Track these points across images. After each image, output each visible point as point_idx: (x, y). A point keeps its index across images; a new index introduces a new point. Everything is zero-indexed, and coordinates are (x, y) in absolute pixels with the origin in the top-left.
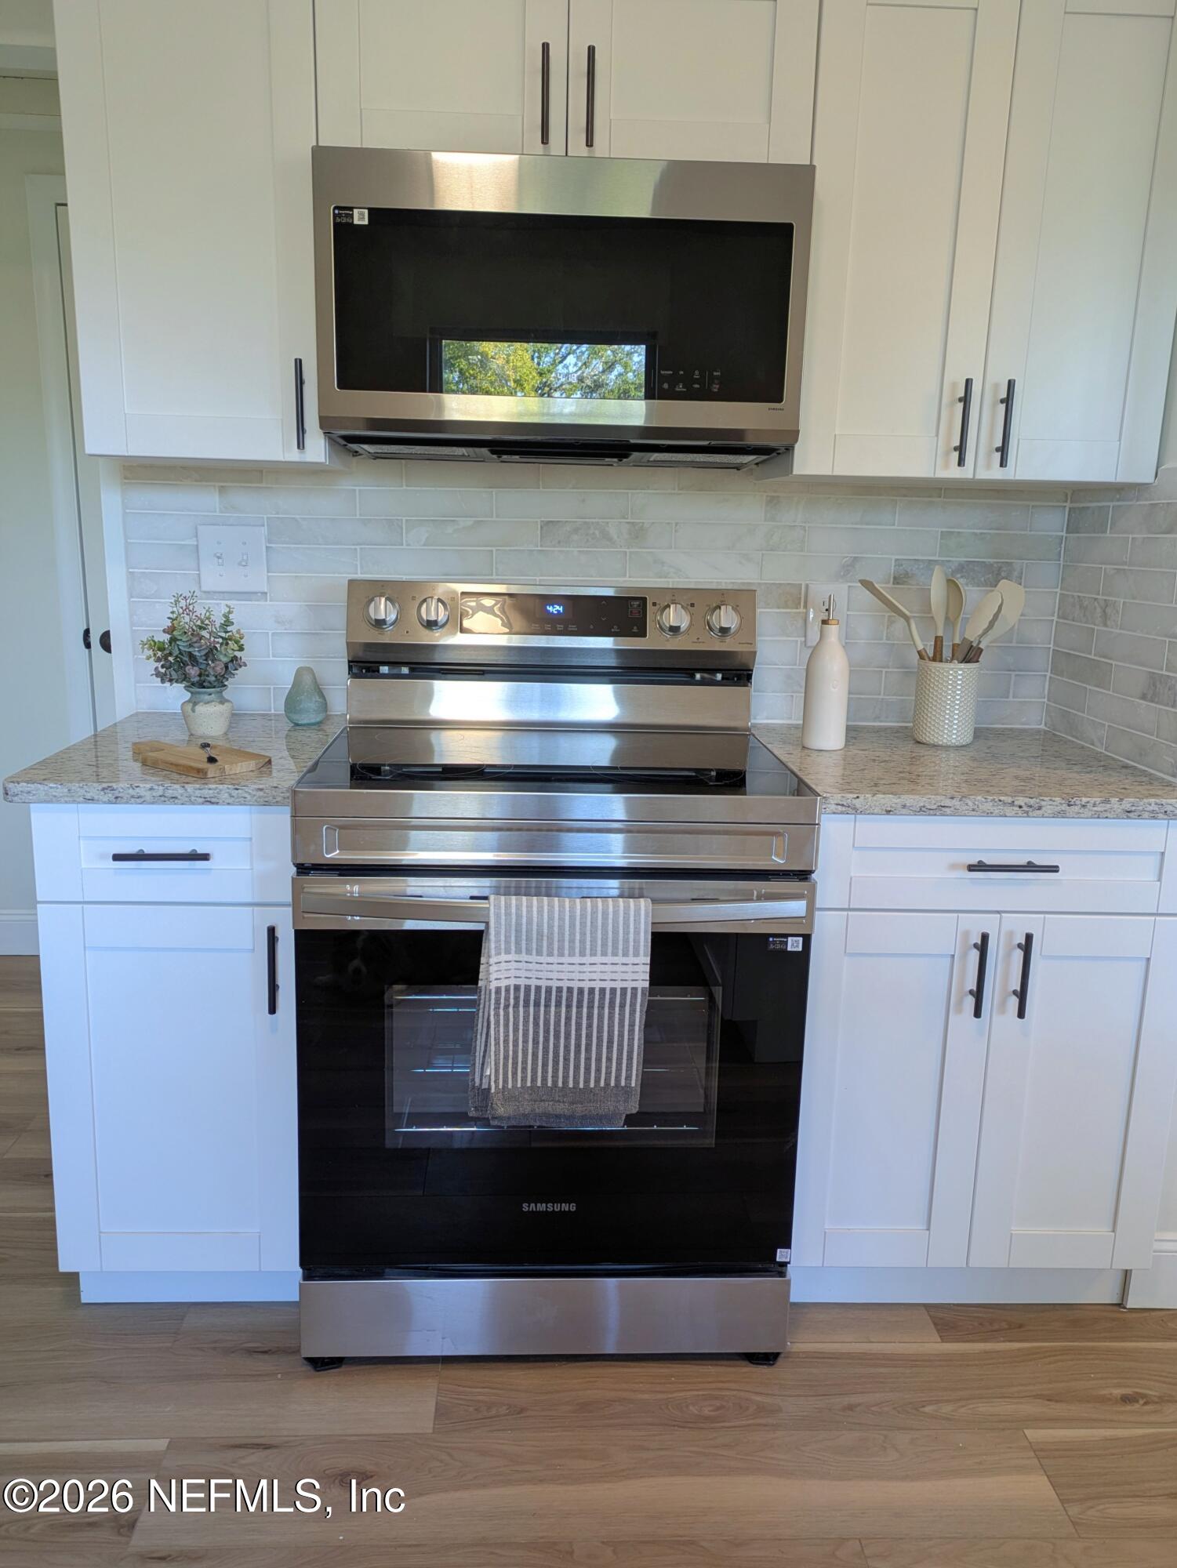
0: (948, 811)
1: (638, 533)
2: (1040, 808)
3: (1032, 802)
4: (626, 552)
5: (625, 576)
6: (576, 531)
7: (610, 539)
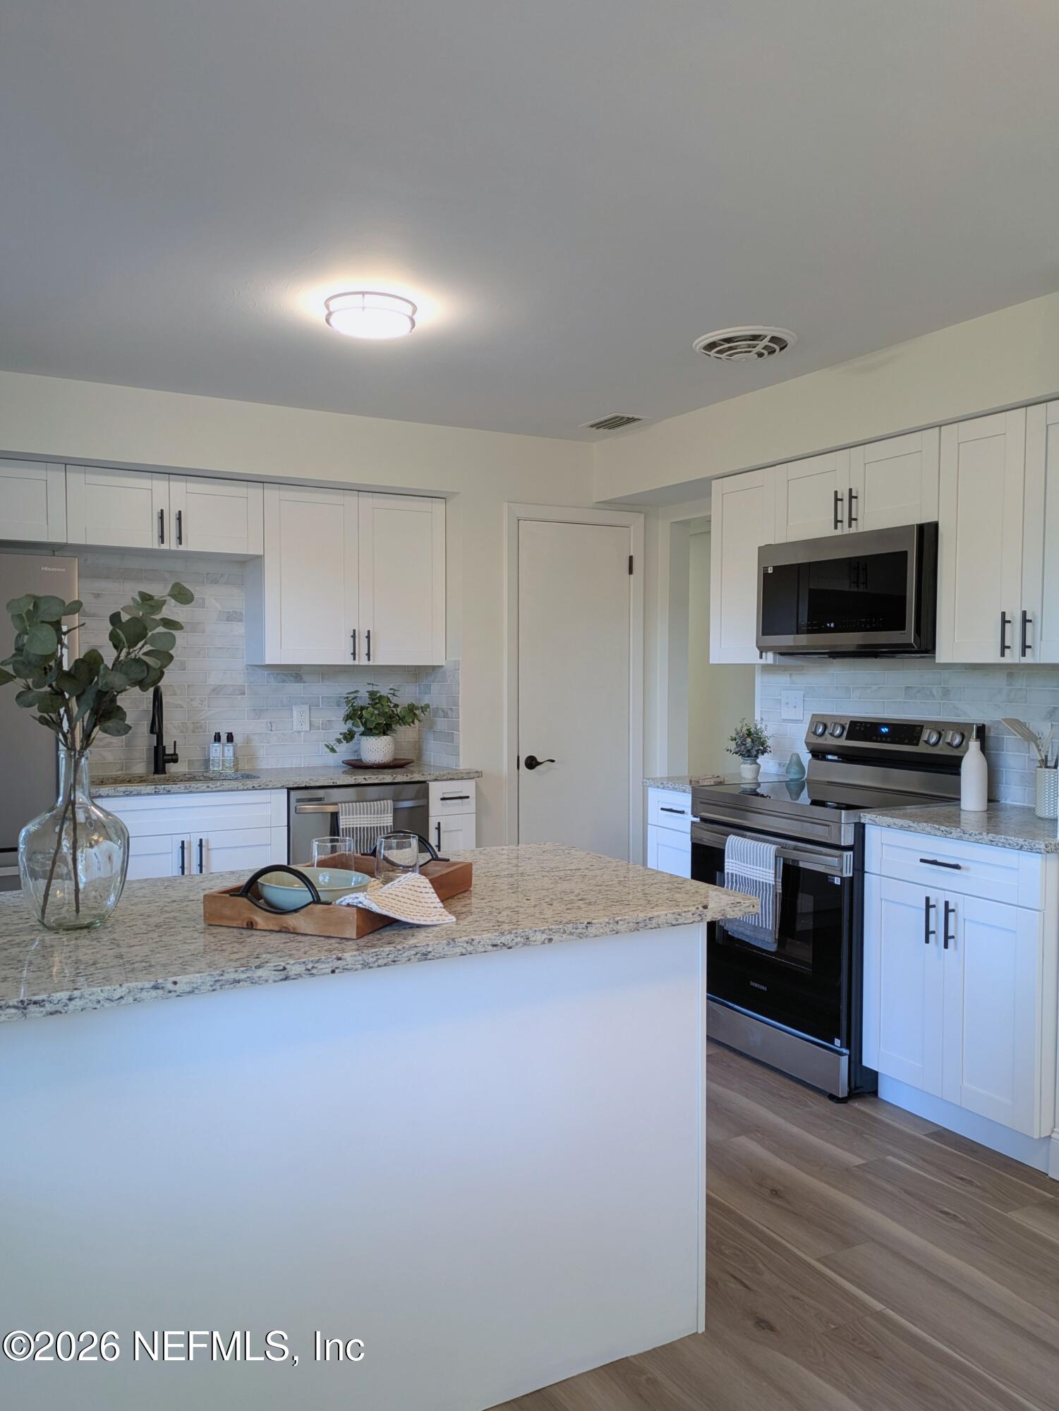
0: (912, 829)
1: (946, 693)
2: (951, 833)
3: (947, 829)
4: (940, 703)
5: (940, 715)
6: (918, 692)
7: (934, 696)
